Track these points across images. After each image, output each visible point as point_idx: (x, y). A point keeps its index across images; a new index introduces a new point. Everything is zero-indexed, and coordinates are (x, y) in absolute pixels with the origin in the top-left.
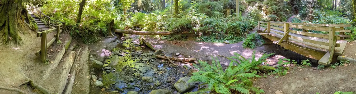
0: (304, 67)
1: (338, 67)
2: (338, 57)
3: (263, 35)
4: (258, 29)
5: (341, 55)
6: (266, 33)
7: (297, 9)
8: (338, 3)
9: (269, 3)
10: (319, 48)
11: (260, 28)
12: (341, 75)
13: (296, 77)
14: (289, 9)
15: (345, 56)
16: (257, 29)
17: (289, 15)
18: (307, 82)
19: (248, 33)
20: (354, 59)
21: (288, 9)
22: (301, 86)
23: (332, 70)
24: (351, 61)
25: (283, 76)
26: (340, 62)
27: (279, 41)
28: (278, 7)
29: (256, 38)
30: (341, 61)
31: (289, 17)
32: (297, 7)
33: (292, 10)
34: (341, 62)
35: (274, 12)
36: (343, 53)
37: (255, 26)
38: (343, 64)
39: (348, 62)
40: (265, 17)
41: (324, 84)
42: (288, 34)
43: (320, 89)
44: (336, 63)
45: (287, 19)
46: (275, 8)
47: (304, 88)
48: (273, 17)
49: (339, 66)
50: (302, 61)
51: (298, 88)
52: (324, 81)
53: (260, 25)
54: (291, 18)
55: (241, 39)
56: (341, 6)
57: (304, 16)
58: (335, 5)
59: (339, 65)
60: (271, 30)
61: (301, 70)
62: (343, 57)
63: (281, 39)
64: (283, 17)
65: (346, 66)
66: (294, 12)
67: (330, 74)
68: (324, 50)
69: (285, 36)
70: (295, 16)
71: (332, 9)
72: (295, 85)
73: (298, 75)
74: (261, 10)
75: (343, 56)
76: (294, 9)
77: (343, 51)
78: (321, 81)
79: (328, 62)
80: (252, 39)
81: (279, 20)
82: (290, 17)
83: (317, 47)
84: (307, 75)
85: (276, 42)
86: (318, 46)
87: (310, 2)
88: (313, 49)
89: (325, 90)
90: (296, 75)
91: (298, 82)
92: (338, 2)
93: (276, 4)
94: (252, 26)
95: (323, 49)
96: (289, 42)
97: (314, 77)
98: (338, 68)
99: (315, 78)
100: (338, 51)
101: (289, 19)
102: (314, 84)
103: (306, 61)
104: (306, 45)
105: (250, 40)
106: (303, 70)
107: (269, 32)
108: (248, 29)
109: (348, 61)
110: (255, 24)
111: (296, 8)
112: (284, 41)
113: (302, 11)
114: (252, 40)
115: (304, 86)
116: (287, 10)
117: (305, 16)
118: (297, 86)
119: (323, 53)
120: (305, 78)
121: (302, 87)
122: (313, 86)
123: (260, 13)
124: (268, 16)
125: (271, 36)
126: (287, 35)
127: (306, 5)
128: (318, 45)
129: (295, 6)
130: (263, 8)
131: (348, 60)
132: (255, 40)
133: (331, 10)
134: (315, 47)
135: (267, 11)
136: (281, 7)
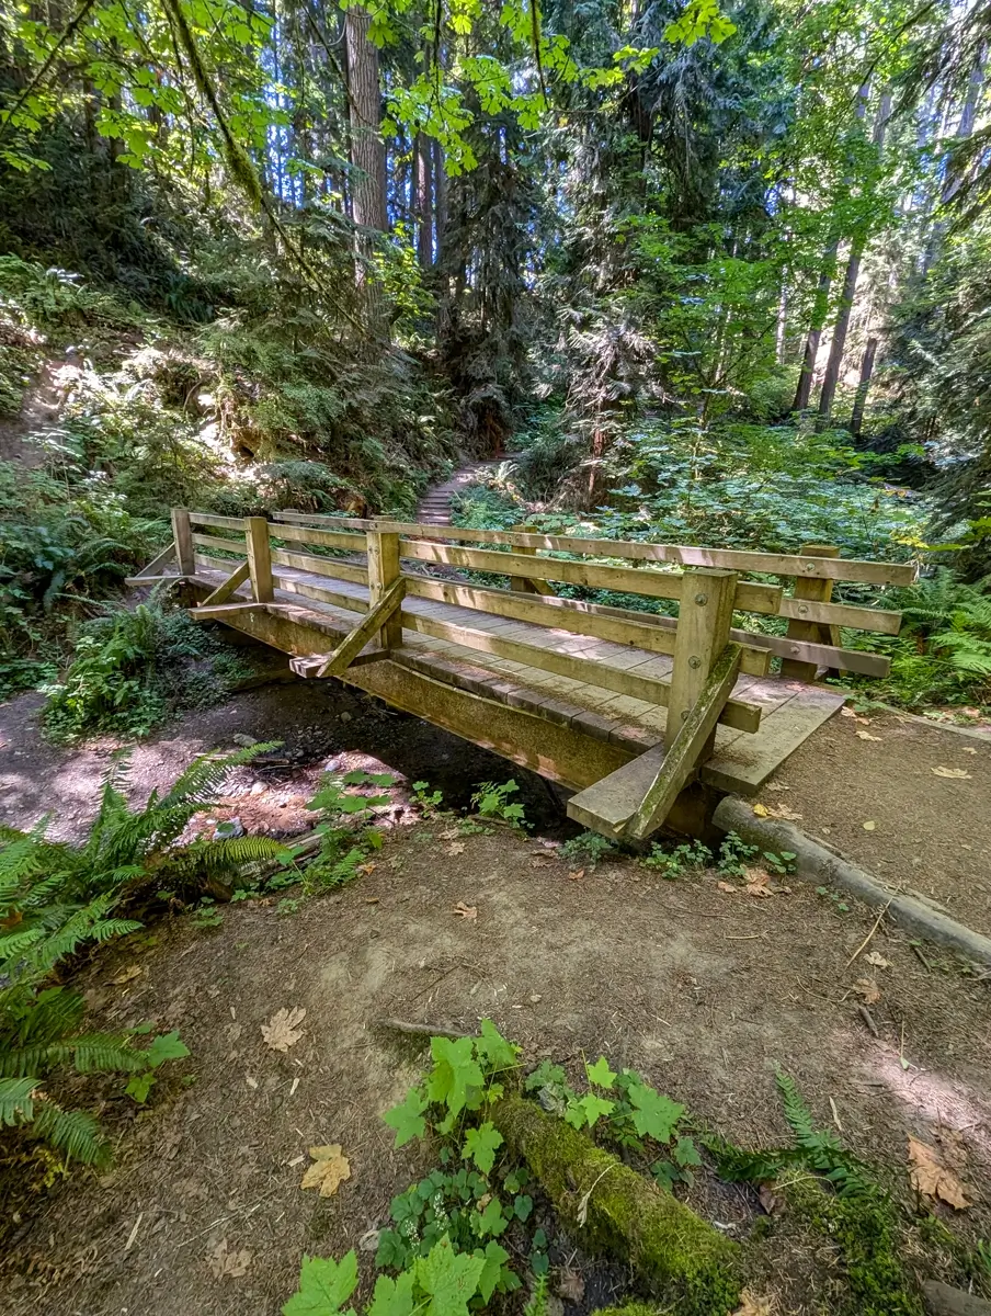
0: (479, 829)
1: (699, 881)
2: (727, 801)
3: (224, 621)
4: (174, 575)
5: (750, 792)
6: (243, 600)
7: (498, 419)
8: (854, 350)
9: (262, 351)
10: (600, 712)
11: (190, 565)
12: (696, 944)
13: (407, 895)
14: (432, 418)
15: (777, 808)
16: (168, 575)
17: (434, 466)
18: (463, 935)
19: (86, 613)
20: (837, 861)
21: (424, 419)
22: (422, 964)
23: (651, 886)
24: (812, 864)
25: (329, 893)
26: (725, 847)
27: (335, 653)
28: (341, 395)
29: (170, 649)
30: (733, 835)
31: (432, 480)
32: (496, 403)
33: (456, 427)
34: (733, 849)
35: (307, 436)
36: (772, 786)
37: (152, 553)
38: (743, 869)
39: (785, 863)
40: (233, 476)
41: (568, 969)
42: (393, 603)
43: (527, 1005)
44: (692, 843)
45: (422, 493)
46: (312, 405)
47: (438, 975)
48: (306, 478)
49: (709, 877)
50: (477, 790)
51: (404, 973)
52: (573, 949)
53: (189, 540)
54: (448, 486)
55: (16, 672)
56: (886, 385)
57: (542, 476)
58: (818, 378)
59: (712, 862)
60: (278, 578)
61: (457, 848)
62: (757, 816)
63: (350, 637)
64: (387, 481)
65: (757, 889)
66: (473, 442)
67: (631, 911)
68: (631, 733)
69: (371, 622)
70: (481, 473)
71: (782, 416)
72: (389, 955)
73: (427, 881)
74: (198, 412)
75: (760, 809)
76: (472, 419)
77: (772, 767)
78: (551, 947)
79: (634, 819)
80: (131, 656)
81: (352, 505)
82: (446, 479)
83: (585, 706)
84: (481, 885)
85: (313, 661)
86: (594, 694)
87: (599, 356)
88: (555, 717)
89: (558, 1022)
90: (412, 882)
91: (412, 928)
92: (864, 336)
93: (319, 374)
94: (114, 554)
95: (627, 720)
96: (402, 660)
97: (521, 905)
98: (696, 886)
99: (520, 913)
100: (732, 759)
101: (435, 493)
102: (503, 960)
103: (503, 788)
104: (516, 682)
105: (115, 668)
106: (471, 853)
107: (268, 596)
108: (79, 583)
109: (788, 856)
110: (149, 533)
111: (486, 410)
112: (366, 650)
113: (532, 437)
114: (130, 667)
115: (440, 968)
116: (417, 427)
117: (555, 471)
118: (400, 962)
119: (618, 752)
120: (460, 905)
121: (427, 968)
122: (492, 970)
123: (188, 444)
124: (258, 466)
125: (281, 622)
126: (386, 614)
127: (562, 388)
128: (597, 694)
129: (477, 395)
130: (206, 400)
131: (791, 851)
132: (158, 661)
133: (773, 420)
134: (572, 702)
135: (254, 426)
136: (362, 395)
